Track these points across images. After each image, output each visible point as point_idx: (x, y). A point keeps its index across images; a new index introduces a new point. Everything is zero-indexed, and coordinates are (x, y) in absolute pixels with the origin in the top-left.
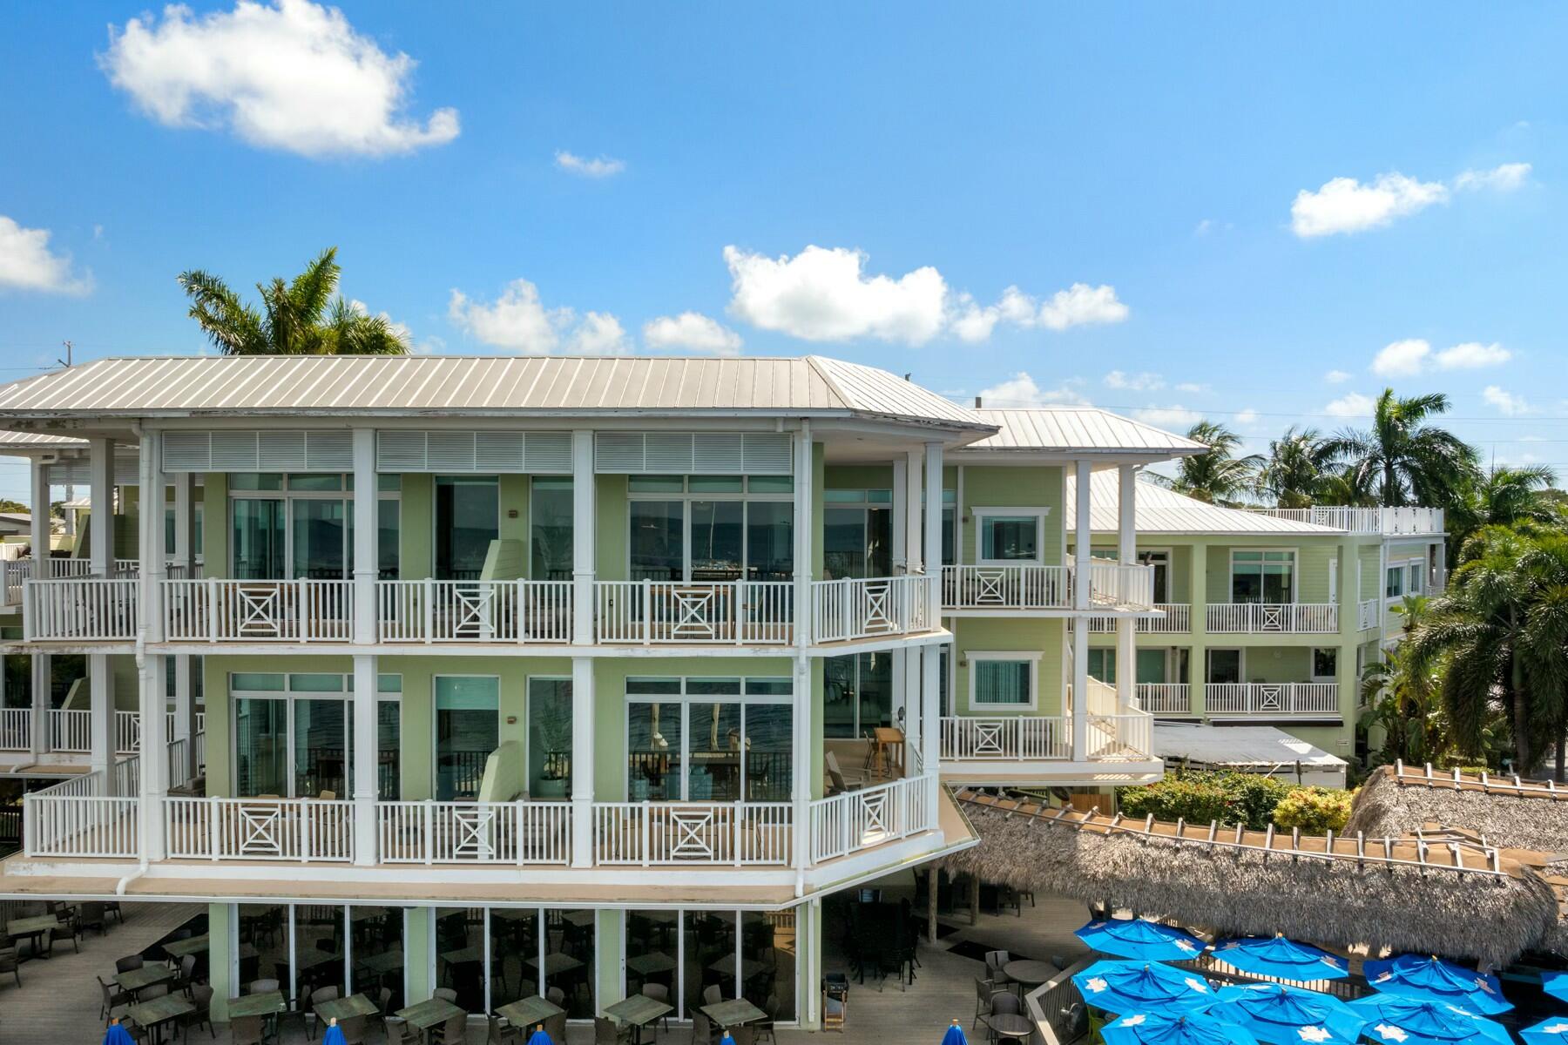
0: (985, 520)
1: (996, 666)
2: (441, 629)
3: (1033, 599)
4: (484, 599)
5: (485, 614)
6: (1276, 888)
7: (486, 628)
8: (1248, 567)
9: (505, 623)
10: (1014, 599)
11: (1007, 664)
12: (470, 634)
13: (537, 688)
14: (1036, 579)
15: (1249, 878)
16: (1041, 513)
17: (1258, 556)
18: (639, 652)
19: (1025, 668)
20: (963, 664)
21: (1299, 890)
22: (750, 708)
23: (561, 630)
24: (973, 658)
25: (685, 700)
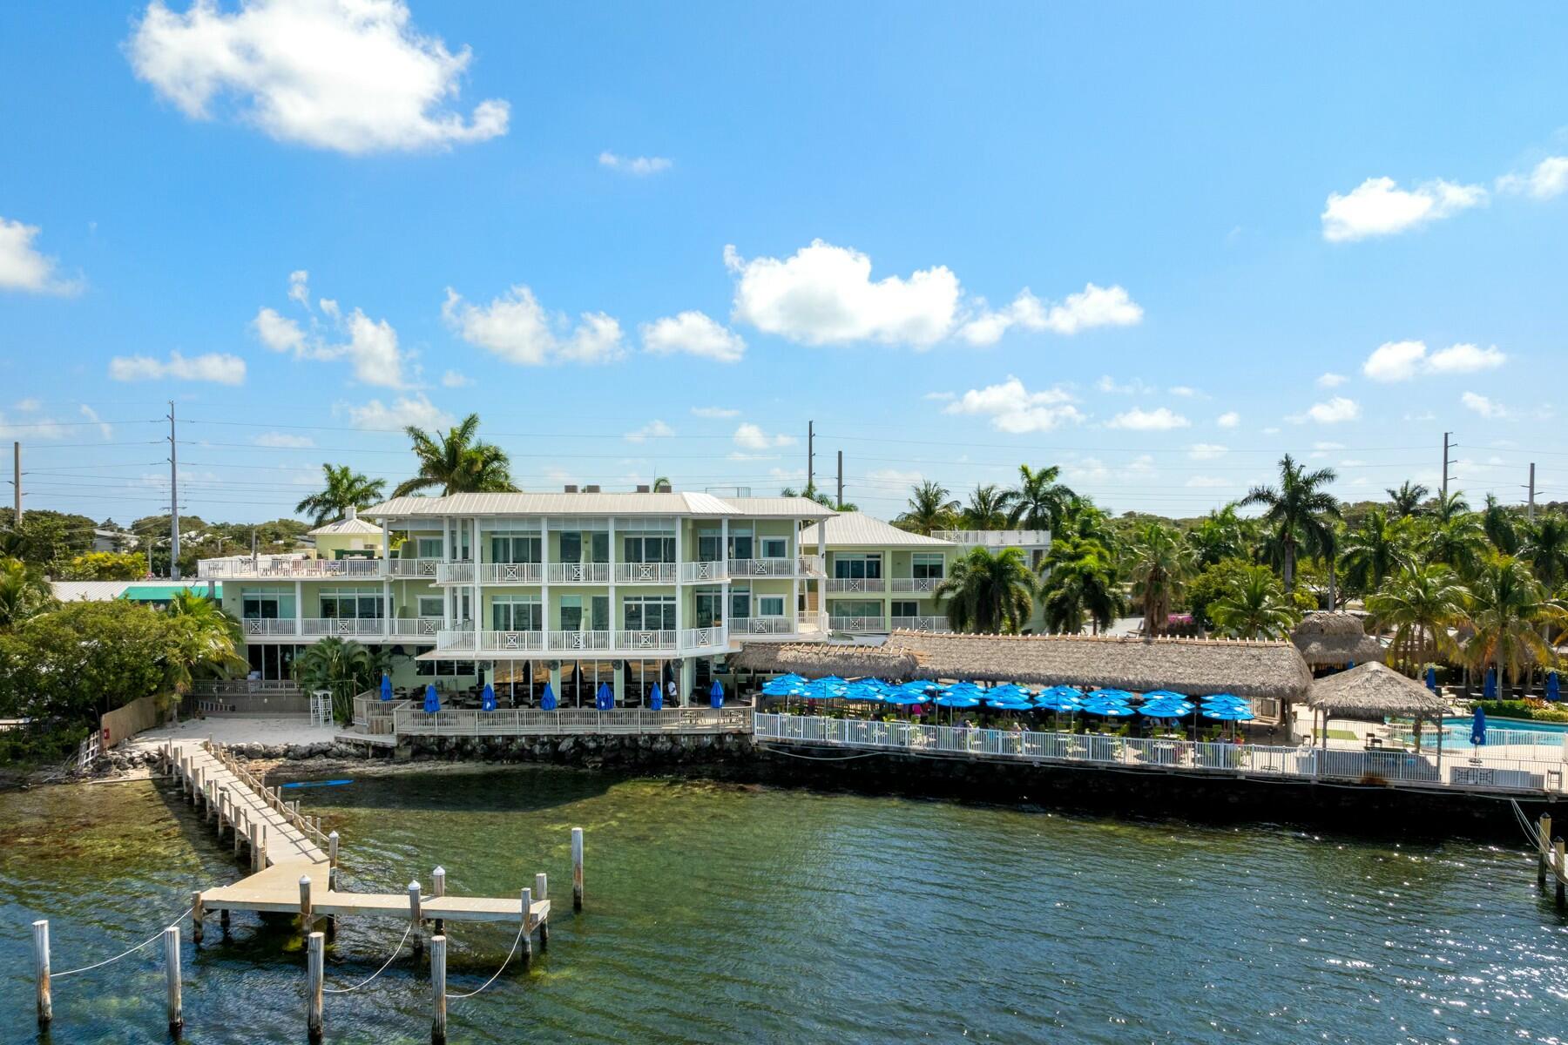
0: (764, 541)
1: (769, 601)
2: (569, 579)
3: (778, 572)
4: (581, 569)
5: (581, 573)
6: (835, 662)
7: (582, 577)
8: (921, 562)
9: (588, 577)
10: (770, 572)
11: (774, 600)
12: (577, 580)
13: (595, 600)
14: (783, 565)
15: (827, 660)
16: (786, 538)
17: (925, 556)
18: (629, 585)
19: (781, 601)
20: (755, 599)
21: (842, 662)
22: (665, 606)
23: (605, 577)
24: (760, 597)
25: (643, 603)
